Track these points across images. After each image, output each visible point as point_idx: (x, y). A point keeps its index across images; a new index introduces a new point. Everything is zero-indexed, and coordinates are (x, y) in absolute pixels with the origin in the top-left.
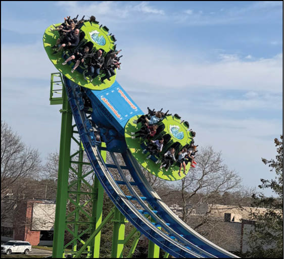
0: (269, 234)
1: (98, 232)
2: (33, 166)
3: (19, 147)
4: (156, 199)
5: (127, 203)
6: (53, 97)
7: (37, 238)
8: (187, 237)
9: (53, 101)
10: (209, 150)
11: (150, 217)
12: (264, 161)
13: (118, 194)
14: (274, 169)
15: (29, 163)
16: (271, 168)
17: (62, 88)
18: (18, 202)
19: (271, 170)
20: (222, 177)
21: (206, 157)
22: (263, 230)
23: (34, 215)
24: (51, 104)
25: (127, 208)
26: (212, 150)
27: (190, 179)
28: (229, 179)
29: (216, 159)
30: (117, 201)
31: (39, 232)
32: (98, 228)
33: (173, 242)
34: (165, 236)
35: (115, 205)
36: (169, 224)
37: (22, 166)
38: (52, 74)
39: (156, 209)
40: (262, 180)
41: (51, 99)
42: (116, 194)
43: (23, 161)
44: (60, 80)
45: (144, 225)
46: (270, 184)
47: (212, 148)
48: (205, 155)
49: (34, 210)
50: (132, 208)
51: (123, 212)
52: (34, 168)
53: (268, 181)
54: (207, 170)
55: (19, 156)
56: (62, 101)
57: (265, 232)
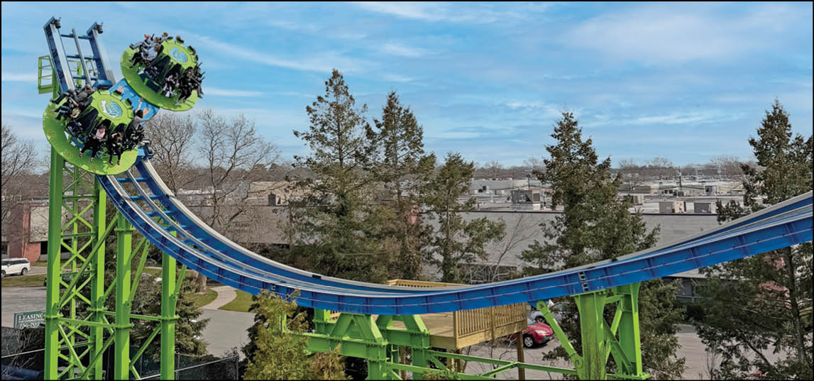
0: (309, 223)
1: (102, 242)
2: (28, 161)
3: (10, 139)
4: (168, 196)
5: (133, 206)
6: (42, 85)
7: (37, 251)
8: (206, 241)
9: (42, 89)
10: (241, 119)
11: (162, 221)
12: (296, 133)
13: (121, 194)
14: (309, 142)
15: (23, 159)
16: (305, 141)
17: (51, 74)
18: (11, 209)
19: (306, 144)
20: (259, 151)
21: (238, 128)
22: (301, 220)
23: (31, 224)
24: (40, 93)
25: (132, 212)
26: (244, 119)
27: (220, 157)
28: (267, 152)
29: (249, 130)
30: (121, 205)
31: (40, 245)
32: (101, 238)
33: (189, 249)
34: (180, 244)
35: (119, 210)
36: (184, 226)
37: (15, 163)
38: (40, 58)
39: (168, 208)
40: (295, 157)
41: (40, 87)
42: (119, 195)
43: (16, 155)
44: (49, 64)
45: (154, 232)
46: (305, 161)
47: (244, 116)
48: (236, 125)
49: (32, 217)
50: (139, 212)
51: (128, 217)
52: (30, 164)
53: (302, 158)
54: (240, 144)
55: (11, 150)
56: (53, 89)
57: (304, 222)
